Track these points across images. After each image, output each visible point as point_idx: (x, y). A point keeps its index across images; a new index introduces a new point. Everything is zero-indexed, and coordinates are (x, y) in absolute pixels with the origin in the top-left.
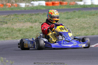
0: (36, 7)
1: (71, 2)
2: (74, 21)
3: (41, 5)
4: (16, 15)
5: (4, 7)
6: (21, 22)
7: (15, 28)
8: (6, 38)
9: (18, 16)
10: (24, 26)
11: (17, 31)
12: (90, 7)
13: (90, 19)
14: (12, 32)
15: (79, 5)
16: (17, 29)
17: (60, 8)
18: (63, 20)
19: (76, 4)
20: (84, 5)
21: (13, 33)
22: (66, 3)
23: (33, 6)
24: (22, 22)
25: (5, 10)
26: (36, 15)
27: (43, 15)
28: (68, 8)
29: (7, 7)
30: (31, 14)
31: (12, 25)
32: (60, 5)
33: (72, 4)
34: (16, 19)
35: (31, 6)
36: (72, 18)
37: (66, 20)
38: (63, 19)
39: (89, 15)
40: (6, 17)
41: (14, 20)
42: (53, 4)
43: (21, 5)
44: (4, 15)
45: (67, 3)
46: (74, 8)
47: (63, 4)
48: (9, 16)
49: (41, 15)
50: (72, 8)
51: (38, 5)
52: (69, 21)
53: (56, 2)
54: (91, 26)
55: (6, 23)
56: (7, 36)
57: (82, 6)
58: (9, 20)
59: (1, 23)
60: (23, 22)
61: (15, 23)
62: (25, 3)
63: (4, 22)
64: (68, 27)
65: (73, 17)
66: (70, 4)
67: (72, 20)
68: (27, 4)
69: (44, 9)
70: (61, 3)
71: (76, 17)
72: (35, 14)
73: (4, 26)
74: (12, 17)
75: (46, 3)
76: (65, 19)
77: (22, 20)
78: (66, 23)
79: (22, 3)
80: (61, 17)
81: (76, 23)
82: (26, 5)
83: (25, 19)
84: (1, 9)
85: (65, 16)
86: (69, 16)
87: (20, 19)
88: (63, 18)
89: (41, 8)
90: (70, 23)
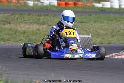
0: (47, 6)
2: (88, 26)
3: (52, 4)
4: (21, 14)
5: (9, 4)
7: (19, 29)
8: (7, 40)
9: (24, 15)
10: (29, 28)
11: (21, 33)
12: (108, 11)
13: (108, 25)
14: (15, 33)
15: (96, 7)
16: (21, 31)
19: (94, 6)
20: (102, 8)
21: (16, 36)
22: (81, 4)
23: (42, 5)
24: (27, 23)
25: (9, 8)
26: (46, 16)
27: (53, 16)
28: (83, 10)
29: (12, 4)
30: (40, 15)
31: (16, 25)
32: (74, 6)
33: (88, 6)
34: (22, 19)
37: (80, 24)
39: (107, 20)
40: (10, 16)
41: (18, 20)
42: (66, 4)
43: (28, 3)
44: (7, 13)
45: (83, 5)
46: (90, 10)
47: (78, 5)
48: (13, 14)
49: (51, 16)
50: (87, 10)
51: (48, 4)
52: (83, 25)
53: (70, 2)
54: (108, 33)
55: (10, 23)
56: (9, 38)
57: (100, 8)
58: (13, 20)
59: (4, 23)
60: (29, 23)
61: (19, 24)
62: (34, 1)
64: (81, 32)
65: (88, 21)
66: (86, 6)
67: (86, 24)
68: (36, 2)
69: (56, 9)
70: (75, 4)
71: (92, 22)
72: (44, 14)
73: (6, 26)
74: (17, 16)
75: (58, 3)
76: (78, 23)
77: (29, 21)
78: (79, 28)
79: (30, 1)
81: (91, 28)
82: (34, 4)
83: (32, 20)
85: (79, 19)
86: (83, 20)
87: (26, 19)
89: (52, 8)
90: (84, 28)
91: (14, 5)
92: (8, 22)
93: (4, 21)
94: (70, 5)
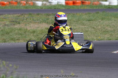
0: (55, 6)
1: (94, 2)
2: (96, 24)
3: (60, 3)
4: (30, 14)
5: (18, 5)
6: (35, 23)
7: (29, 29)
8: (17, 40)
9: (33, 15)
10: (38, 28)
12: (115, 8)
13: (115, 22)
14: (25, 33)
15: (103, 5)
16: (31, 31)
17: (82, 8)
18: (83, 22)
19: (101, 4)
20: (109, 5)
21: (26, 35)
22: (88, 3)
23: (50, 5)
24: (37, 22)
25: (18, 9)
28: (90, 8)
29: (21, 5)
30: (48, 14)
31: (26, 25)
32: (81, 5)
33: (95, 4)
34: (31, 19)
35: (48, 5)
36: (94, 20)
37: (88, 22)
38: (83, 20)
39: (115, 17)
40: (19, 16)
41: (28, 20)
42: (74, 3)
43: (37, 4)
44: (16, 14)
45: (90, 3)
46: (97, 8)
47: (85, 4)
48: (22, 15)
50: (95, 8)
51: (56, 4)
52: (91, 23)
53: (78, 1)
54: (116, 30)
55: (19, 23)
56: (19, 38)
57: (107, 6)
58: (22, 20)
59: (13, 23)
60: (38, 22)
61: (29, 24)
62: (42, 2)
63: (17, 22)
64: (89, 29)
65: (95, 18)
66: (93, 4)
67: (94, 22)
68: (45, 3)
69: (64, 8)
70: (83, 3)
71: (99, 19)
72: (53, 14)
73: (16, 26)
74: (26, 16)
75: (65, 2)
76: (86, 20)
77: (38, 20)
78: (87, 26)
79: (38, 1)
80: (82, 18)
81: (99, 25)
82: (42, 4)
83: (41, 20)
84: (14, 8)
85: (87, 17)
86: (91, 18)
87: (35, 19)
88: (85, 19)
89: (60, 7)
90: (92, 25)
91: (23, 6)
92: (18, 23)
93: (14, 22)
94: (78, 4)
